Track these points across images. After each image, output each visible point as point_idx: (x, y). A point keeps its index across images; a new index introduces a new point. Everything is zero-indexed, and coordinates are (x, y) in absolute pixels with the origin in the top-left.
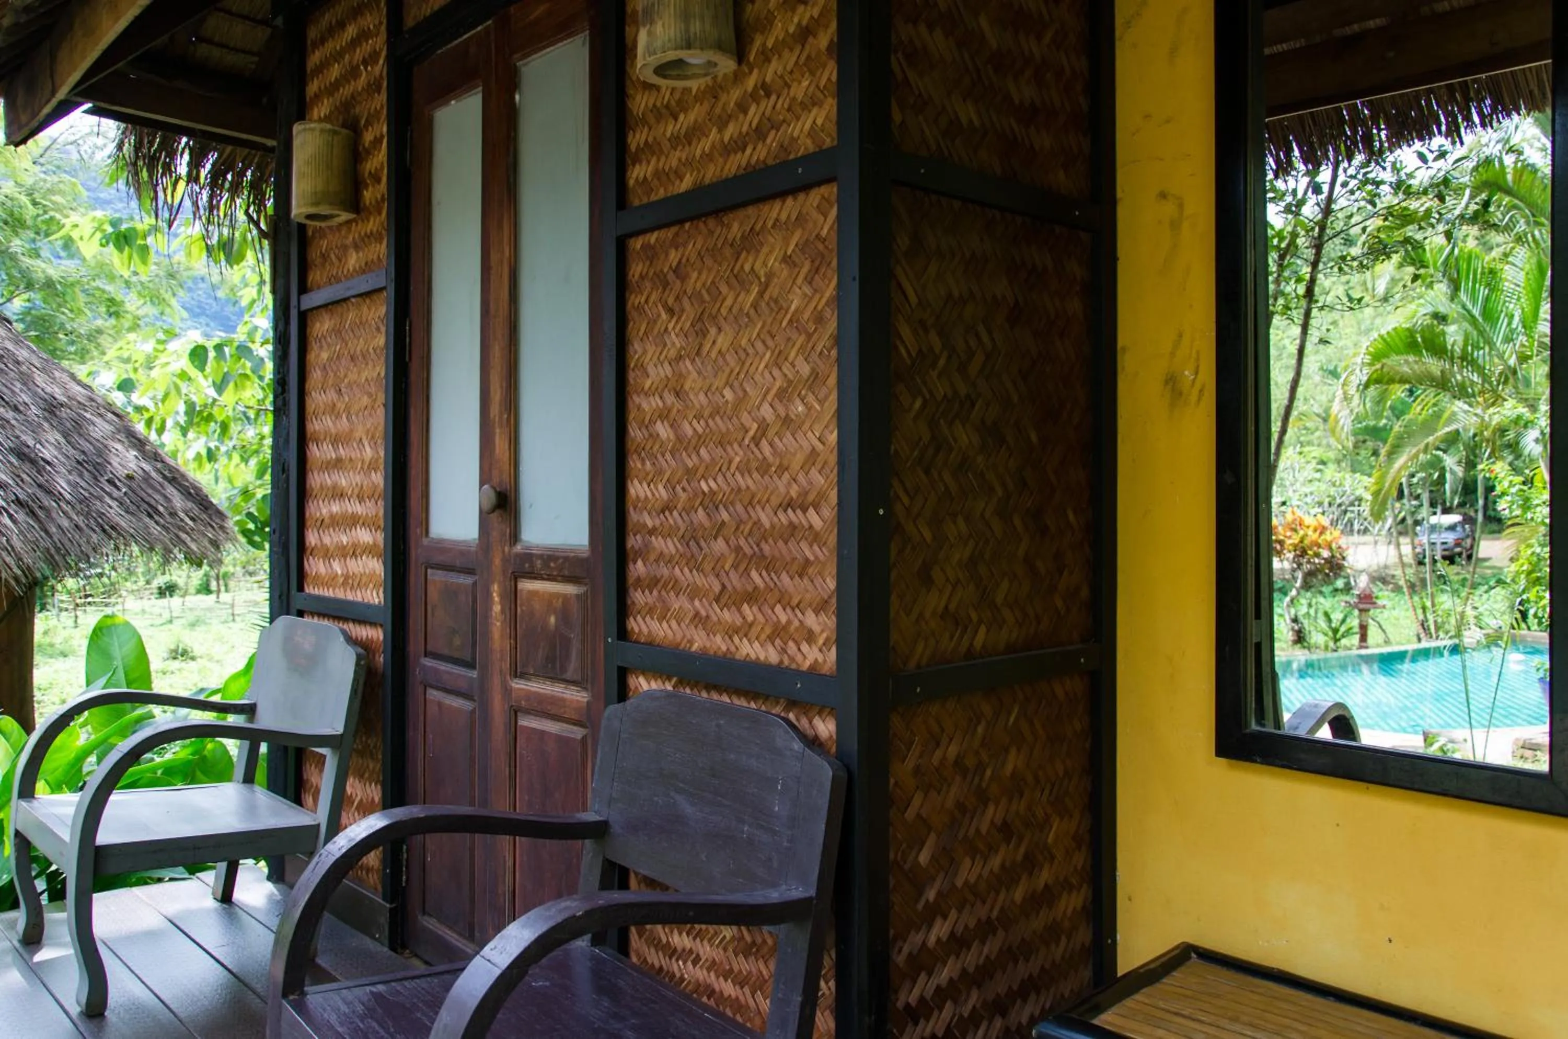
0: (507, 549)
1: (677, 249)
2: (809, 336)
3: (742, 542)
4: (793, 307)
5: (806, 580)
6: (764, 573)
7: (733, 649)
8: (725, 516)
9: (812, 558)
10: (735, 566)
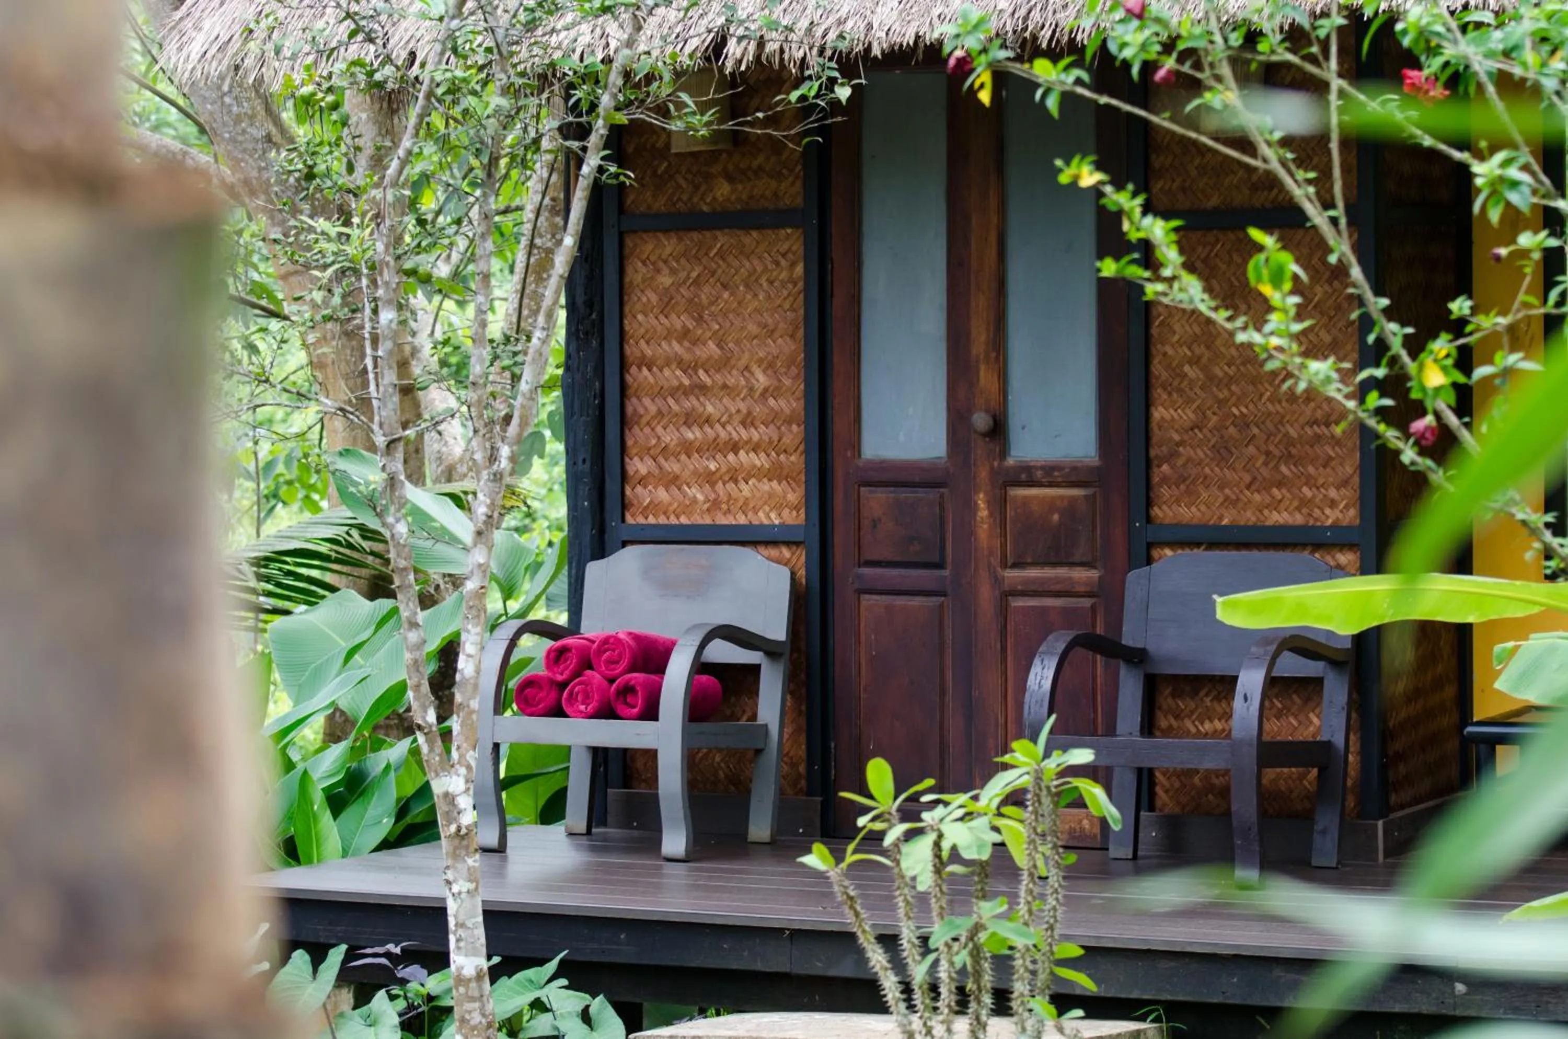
0: (996, 464)
1: (1204, 247)
2: (1331, 318)
3: (1272, 448)
4: (1316, 299)
5: (1328, 470)
6: (1292, 467)
7: (1262, 518)
8: (1255, 431)
9: (1333, 455)
10: (1266, 464)
